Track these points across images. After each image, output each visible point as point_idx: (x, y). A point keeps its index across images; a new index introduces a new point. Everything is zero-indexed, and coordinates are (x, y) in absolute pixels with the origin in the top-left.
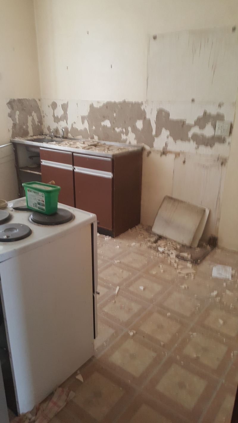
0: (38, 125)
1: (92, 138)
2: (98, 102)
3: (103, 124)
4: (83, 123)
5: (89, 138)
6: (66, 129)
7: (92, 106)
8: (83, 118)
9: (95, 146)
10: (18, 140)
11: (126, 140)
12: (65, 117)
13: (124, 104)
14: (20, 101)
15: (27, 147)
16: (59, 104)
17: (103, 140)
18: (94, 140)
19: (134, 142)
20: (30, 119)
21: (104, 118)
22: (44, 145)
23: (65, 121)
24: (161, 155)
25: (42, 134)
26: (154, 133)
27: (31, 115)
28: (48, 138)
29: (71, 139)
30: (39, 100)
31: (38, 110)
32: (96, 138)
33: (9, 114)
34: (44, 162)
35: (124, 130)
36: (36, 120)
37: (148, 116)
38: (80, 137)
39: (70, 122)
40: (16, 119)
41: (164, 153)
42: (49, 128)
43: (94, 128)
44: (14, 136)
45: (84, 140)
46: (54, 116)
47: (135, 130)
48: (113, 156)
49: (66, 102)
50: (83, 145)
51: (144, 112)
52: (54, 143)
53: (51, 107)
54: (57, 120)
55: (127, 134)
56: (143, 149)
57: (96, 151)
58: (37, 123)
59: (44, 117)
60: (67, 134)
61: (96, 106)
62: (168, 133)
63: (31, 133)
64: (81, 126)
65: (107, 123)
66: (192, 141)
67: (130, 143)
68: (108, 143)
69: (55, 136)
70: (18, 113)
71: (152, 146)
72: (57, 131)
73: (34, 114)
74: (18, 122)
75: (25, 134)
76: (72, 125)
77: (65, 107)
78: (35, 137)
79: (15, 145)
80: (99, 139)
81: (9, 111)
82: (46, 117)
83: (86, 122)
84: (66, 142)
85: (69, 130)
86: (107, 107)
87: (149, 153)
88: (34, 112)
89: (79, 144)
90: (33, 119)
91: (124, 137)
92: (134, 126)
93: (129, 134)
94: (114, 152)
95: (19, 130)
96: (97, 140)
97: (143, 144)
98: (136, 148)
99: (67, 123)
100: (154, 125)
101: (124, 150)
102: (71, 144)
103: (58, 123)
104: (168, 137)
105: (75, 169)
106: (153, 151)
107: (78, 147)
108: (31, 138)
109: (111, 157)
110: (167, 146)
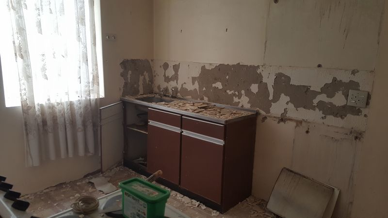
0: (149, 84)
1: (202, 99)
2: (210, 64)
3: (214, 85)
4: (193, 84)
5: (199, 99)
6: (176, 89)
7: (203, 68)
8: (194, 79)
9: (205, 108)
10: (127, 98)
11: (239, 102)
12: (175, 77)
13: (239, 66)
14: (133, 61)
15: (137, 106)
16: (171, 65)
17: (213, 102)
18: (204, 102)
19: (247, 106)
20: (141, 78)
21: (216, 80)
22: (153, 105)
23: (175, 81)
24: (279, 122)
25: (152, 92)
26: (271, 98)
27: (142, 75)
28: (157, 96)
29: (180, 99)
30: (152, 61)
31: (150, 70)
32: (206, 99)
33: (121, 73)
34: (151, 123)
35: (237, 93)
36: (147, 79)
37: (264, 81)
38: (189, 97)
39: (180, 82)
40: (128, 78)
41: (283, 119)
42: (159, 87)
44: (124, 94)
45: (194, 101)
46: (165, 75)
47: (249, 93)
48: (226, 122)
49: (178, 64)
50: (193, 108)
51: (260, 76)
52: (163, 103)
53: (162, 67)
54: (167, 79)
55: (240, 96)
56: (258, 114)
57: (206, 115)
58: (147, 82)
59: (155, 76)
60: (177, 94)
61: (207, 67)
62: (288, 99)
63: (141, 92)
64: (190, 87)
65: (219, 85)
66: (317, 110)
67: (242, 106)
68: (218, 105)
69: (166, 96)
70: (130, 72)
71: (268, 111)
72: (166, 90)
73: (145, 73)
74: (129, 81)
75: (135, 93)
76: (182, 85)
77: (176, 68)
78: (145, 96)
79: (125, 104)
80: (209, 100)
81: (122, 70)
82: (157, 76)
83: (196, 83)
84: (176, 102)
85: (179, 90)
87: (265, 118)
88: (145, 72)
89: (188, 106)
90: (144, 78)
91: (236, 100)
92: (248, 89)
93: (242, 97)
94: (227, 118)
95: (130, 89)
96: (207, 102)
97: (258, 109)
98: (250, 113)
99: (177, 83)
100: (271, 90)
101: (237, 116)
102: (180, 106)
103: (168, 83)
104: (287, 103)
105: (182, 132)
106: (269, 117)
107: (187, 110)
108: (141, 96)
109: (223, 123)
110: (287, 113)
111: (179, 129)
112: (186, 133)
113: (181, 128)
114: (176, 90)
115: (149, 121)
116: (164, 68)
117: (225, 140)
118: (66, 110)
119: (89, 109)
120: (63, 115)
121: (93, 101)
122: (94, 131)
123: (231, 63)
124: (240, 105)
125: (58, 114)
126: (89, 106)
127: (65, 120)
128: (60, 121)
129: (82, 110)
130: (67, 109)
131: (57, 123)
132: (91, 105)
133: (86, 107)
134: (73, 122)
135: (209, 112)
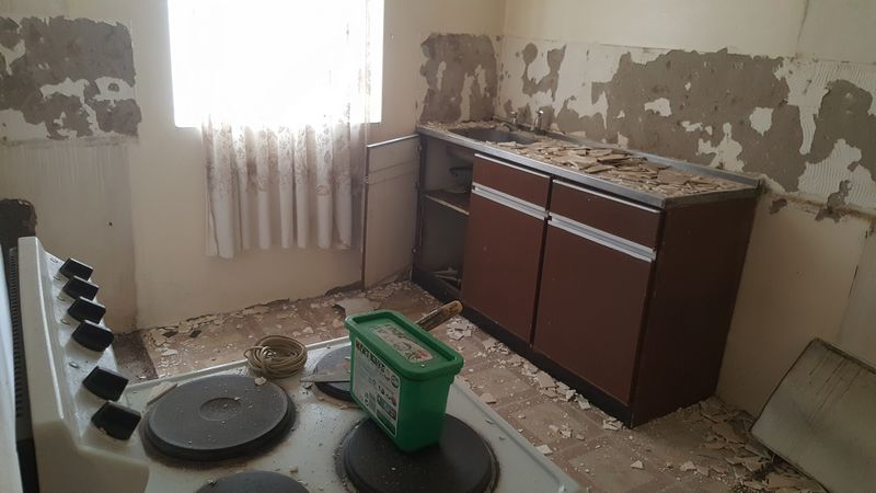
0: (485, 95)
1: (613, 140)
2: (646, 50)
3: (648, 106)
4: (595, 99)
5: (604, 141)
6: (549, 111)
7: (625, 60)
8: (597, 89)
9: (617, 163)
10: (433, 128)
11: (713, 155)
12: (551, 83)
13: (724, 58)
14: (453, 39)
15: (451, 148)
16: (543, 50)
17: (642, 149)
18: (615, 146)
19: (735, 166)
20: (468, 81)
21: (656, 92)
22: (489, 147)
23: (550, 92)
24: (819, 218)
25: (490, 117)
26: (805, 148)
27: (472, 72)
28: (501, 127)
29: (556, 136)
30: (498, 39)
31: (491, 62)
32: (623, 141)
33: (422, 67)
34: (479, 190)
35: (709, 130)
36: (483, 85)
37: (793, 99)
38: (580, 134)
39: (561, 95)
40: (436, 80)
41: (832, 210)
42: (508, 106)
43: (622, 115)
44: (424, 119)
45: (590, 143)
46: (525, 77)
47: (743, 132)
48: (668, 202)
49: (559, 47)
50: (584, 160)
51: (783, 87)
52: (513, 144)
53: (522, 56)
54: (531, 87)
55: (716, 139)
56: (761, 189)
57: (616, 181)
58: (482, 92)
59: (502, 78)
60: (549, 125)
61: (637, 58)
62: (856, 154)
63: (465, 114)
64: (585, 108)
65: (662, 106)
67: (721, 166)
68: (653, 158)
69: (521, 129)
70: (443, 66)
71: (792, 185)
72: (526, 113)
73: (479, 70)
74: (439, 87)
75: (450, 115)
76: (566, 102)
77: (555, 58)
78: (472, 125)
79: (424, 141)
80: (631, 145)
81: (424, 60)
82: (506, 78)
83: (603, 98)
84: (544, 143)
85: (556, 114)
86: (668, 64)
87: (782, 202)
88: (480, 66)
89: (573, 156)
90: (476, 83)
91: (705, 147)
92: (742, 123)
93: (723, 143)
94: (672, 192)
95: (440, 106)
96: (624, 148)
97: (764, 176)
98: (739, 186)
99: (553, 96)
100: (809, 128)
101: (701, 189)
102: (551, 153)
103: (531, 96)
104: (852, 167)
105: (550, 218)
106: (794, 200)
107: (569, 164)
108: (465, 126)
109: (660, 206)
110: (846, 194)
111: (543, 209)
112: (557, 221)
113: (548, 208)
114: (548, 115)
115: (474, 184)
116: (525, 57)
117: (657, 249)
118: (296, 144)
119: (345, 147)
120: (290, 155)
121: (355, 128)
122: (353, 197)
123: (701, 50)
124: (714, 164)
125: (279, 152)
126: (345, 140)
127: (293, 166)
128: (283, 166)
129: (330, 147)
130: (300, 142)
131: (277, 172)
132: (349, 138)
133: (339, 141)
134: (310, 173)
135: (623, 175)
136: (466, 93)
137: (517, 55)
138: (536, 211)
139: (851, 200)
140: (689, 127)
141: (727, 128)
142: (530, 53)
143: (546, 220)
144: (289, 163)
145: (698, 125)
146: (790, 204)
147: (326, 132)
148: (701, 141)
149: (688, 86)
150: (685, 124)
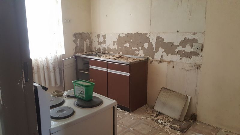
0: (90, 47)
2: (123, 34)
3: (125, 45)
4: (114, 45)
5: (117, 53)
7: (119, 36)
9: (120, 57)
10: (78, 54)
11: (138, 54)
12: (104, 42)
13: (137, 34)
16: (101, 35)
17: (125, 54)
18: (120, 54)
19: (143, 55)
20: (85, 43)
21: (126, 42)
22: (92, 57)
23: (104, 44)
24: (159, 63)
25: (91, 51)
26: (154, 50)
28: (94, 53)
29: (107, 54)
30: (91, 33)
31: (90, 39)
33: (74, 40)
35: (137, 49)
36: (89, 44)
37: (151, 41)
38: (112, 53)
39: (107, 44)
40: (77, 43)
41: (161, 61)
42: (95, 48)
44: (76, 53)
45: (114, 54)
46: (98, 41)
47: (143, 48)
48: (130, 63)
49: (105, 34)
50: (113, 57)
52: (98, 56)
54: (100, 43)
56: (148, 59)
61: (121, 35)
62: (163, 50)
63: (85, 51)
64: (112, 47)
65: (127, 45)
66: (178, 55)
67: (140, 56)
68: (128, 56)
69: (99, 53)
70: (79, 40)
72: (99, 49)
73: (87, 41)
74: (78, 45)
76: (108, 46)
77: (104, 37)
78: (87, 53)
80: (123, 54)
82: (94, 42)
84: (104, 55)
85: (106, 49)
86: (127, 37)
87: (152, 61)
89: (111, 57)
90: (87, 43)
95: (79, 49)
97: (148, 56)
98: (144, 59)
101: (136, 60)
103: (100, 45)
107: (110, 59)
112: (110, 71)
113: (107, 68)
114: (104, 49)
115: (90, 66)
117: (130, 73)
119: (57, 60)
121: (59, 56)
122: (60, 73)
123: (133, 33)
129: (53, 61)
130: (45, 60)
132: (57, 58)
133: (55, 59)
136: (85, 46)
137: (96, 36)
138: (105, 70)
139: (164, 59)
140: (133, 49)
141: (140, 48)
142: (99, 36)
143: (107, 71)
144: (42, 66)
145: (135, 48)
146: (154, 61)
147: (51, 57)
148: (136, 51)
149: (132, 40)
150: (132, 48)
